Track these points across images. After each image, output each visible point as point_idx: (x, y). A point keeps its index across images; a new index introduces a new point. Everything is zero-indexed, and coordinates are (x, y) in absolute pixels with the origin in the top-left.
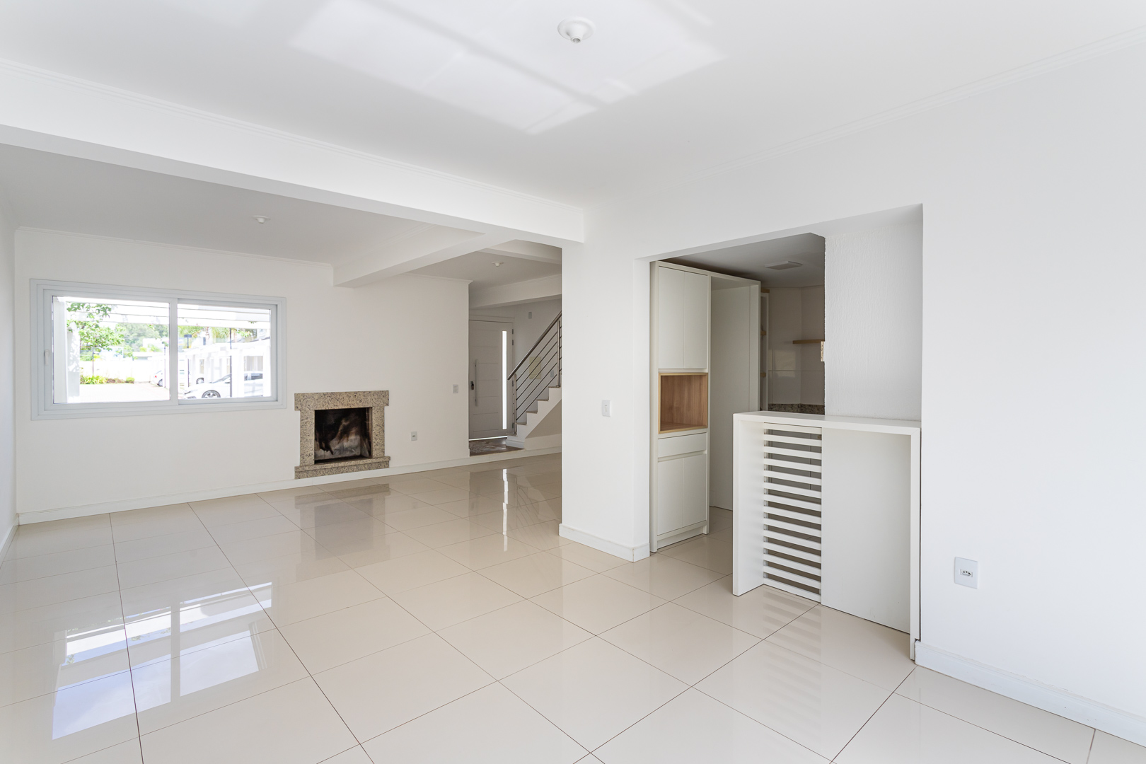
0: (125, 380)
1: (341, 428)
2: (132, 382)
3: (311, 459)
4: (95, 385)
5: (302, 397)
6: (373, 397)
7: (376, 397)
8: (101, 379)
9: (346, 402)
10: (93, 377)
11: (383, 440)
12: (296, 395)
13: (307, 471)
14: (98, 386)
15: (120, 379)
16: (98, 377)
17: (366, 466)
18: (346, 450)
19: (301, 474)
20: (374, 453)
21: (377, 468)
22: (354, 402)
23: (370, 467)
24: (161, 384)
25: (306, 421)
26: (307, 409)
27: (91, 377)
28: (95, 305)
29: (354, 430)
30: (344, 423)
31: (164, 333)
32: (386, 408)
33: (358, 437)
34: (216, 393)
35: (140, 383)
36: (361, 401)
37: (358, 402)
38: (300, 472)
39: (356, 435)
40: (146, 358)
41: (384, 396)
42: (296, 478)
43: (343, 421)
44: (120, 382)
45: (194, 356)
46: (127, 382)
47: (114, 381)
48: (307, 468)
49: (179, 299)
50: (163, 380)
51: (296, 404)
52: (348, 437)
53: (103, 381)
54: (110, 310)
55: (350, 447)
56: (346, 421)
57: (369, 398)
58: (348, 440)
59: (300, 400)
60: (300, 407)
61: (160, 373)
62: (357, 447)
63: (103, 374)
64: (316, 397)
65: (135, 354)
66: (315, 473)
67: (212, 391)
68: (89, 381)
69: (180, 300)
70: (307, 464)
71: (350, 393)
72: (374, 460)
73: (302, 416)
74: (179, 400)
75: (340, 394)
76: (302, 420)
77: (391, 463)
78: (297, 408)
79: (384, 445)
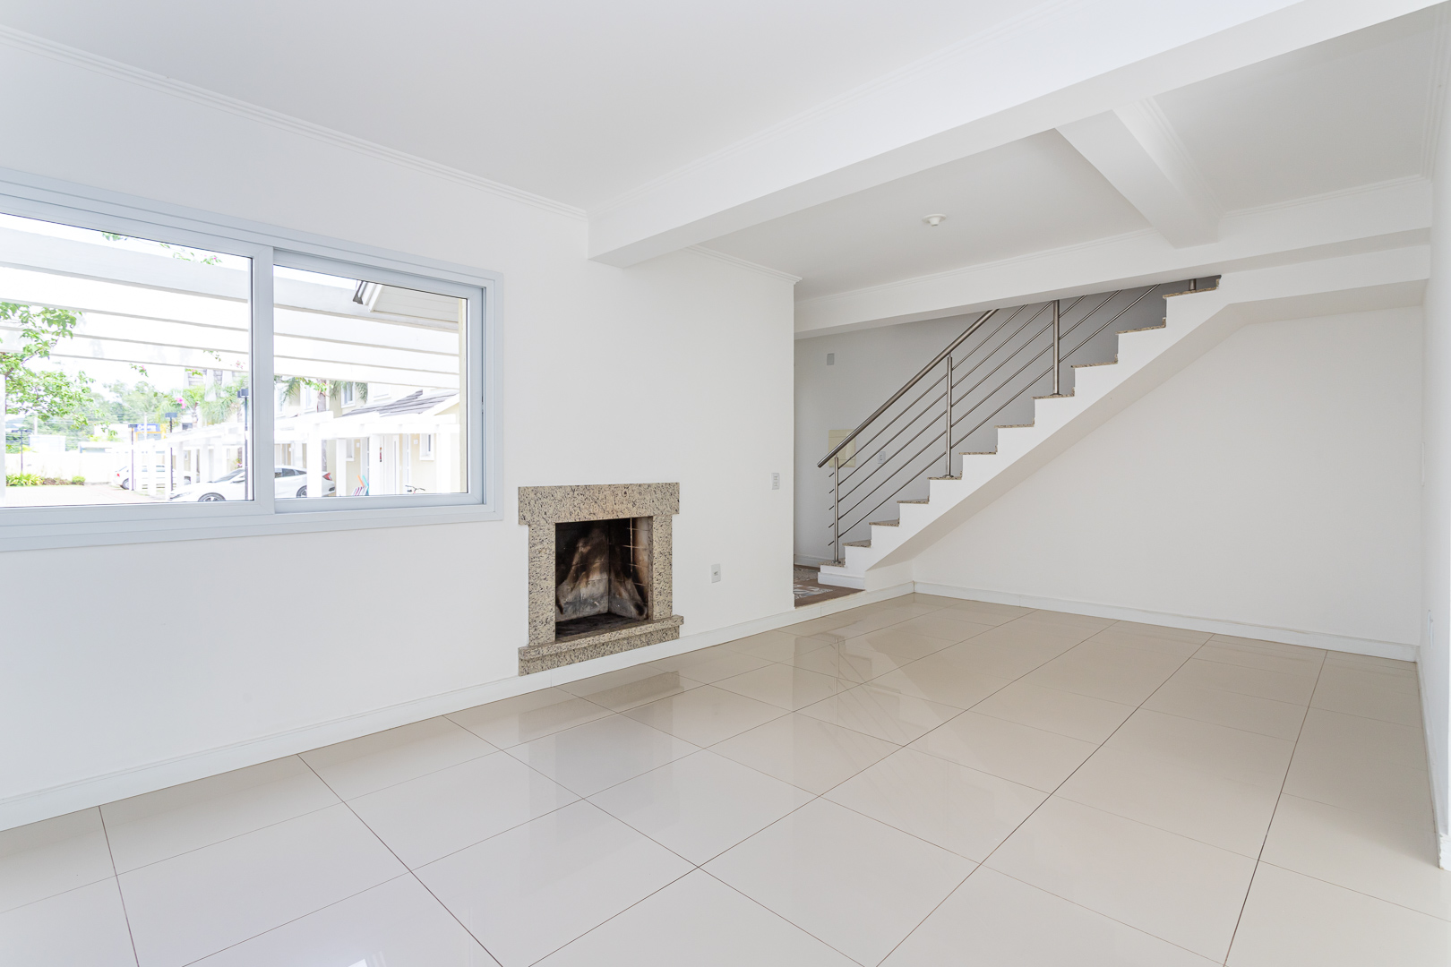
0: (70, 480)
1: (576, 560)
2: (82, 483)
3: (548, 631)
4: (25, 488)
5: (532, 495)
6: (654, 496)
7: (659, 495)
8: (33, 479)
9: (609, 507)
10: (22, 475)
11: (669, 582)
12: (522, 492)
13: (543, 658)
14: (30, 489)
15: (63, 478)
16: (29, 476)
17: (643, 639)
18: (585, 602)
19: (531, 664)
20: (657, 611)
21: (661, 641)
22: (624, 506)
23: (648, 640)
24: (126, 485)
25: (539, 547)
26: (543, 522)
27: (18, 476)
28: (39, 309)
29: (597, 564)
30: (583, 549)
31: (125, 417)
32: (675, 518)
33: (605, 576)
34: (219, 497)
35: (94, 484)
36: (634, 505)
37: (630, 505)
38: (530, 660)
39: (601, 573)
40: (102, 450)
41: (670, 492)
42: (521, 674)
43: (580, 544)
44: (63, 483)
45: (181, 443)
46: (73, 483)
47: (53, 482)
48: (545, 651)
49: (275, 249)
50: (130, 480)
51: (520, 511)
52: (588, 577)
53: (38, 482)
54: (73, 321)
55: (592, 597)
56: (585, 545)
57: (648, 498)
58: (587, 583)
59: (531, 499)
60: (529, 518)
61: (126, 469)
62: (602, 597)
63: (35, 472)
64: (559, 496)
65: (84, 444)
66: (557, 660)
67: (213, 494)
68: (15, 482)
69: (282, 254)
70: (541, 641)
71: (616, 487)
72: (658, 626)
73: (532, 538)
74: (276, 502)
75: (600, 488)
76: (532, 545)
77: (683, 630)
78: (523, 518)
79: (671, 593)
